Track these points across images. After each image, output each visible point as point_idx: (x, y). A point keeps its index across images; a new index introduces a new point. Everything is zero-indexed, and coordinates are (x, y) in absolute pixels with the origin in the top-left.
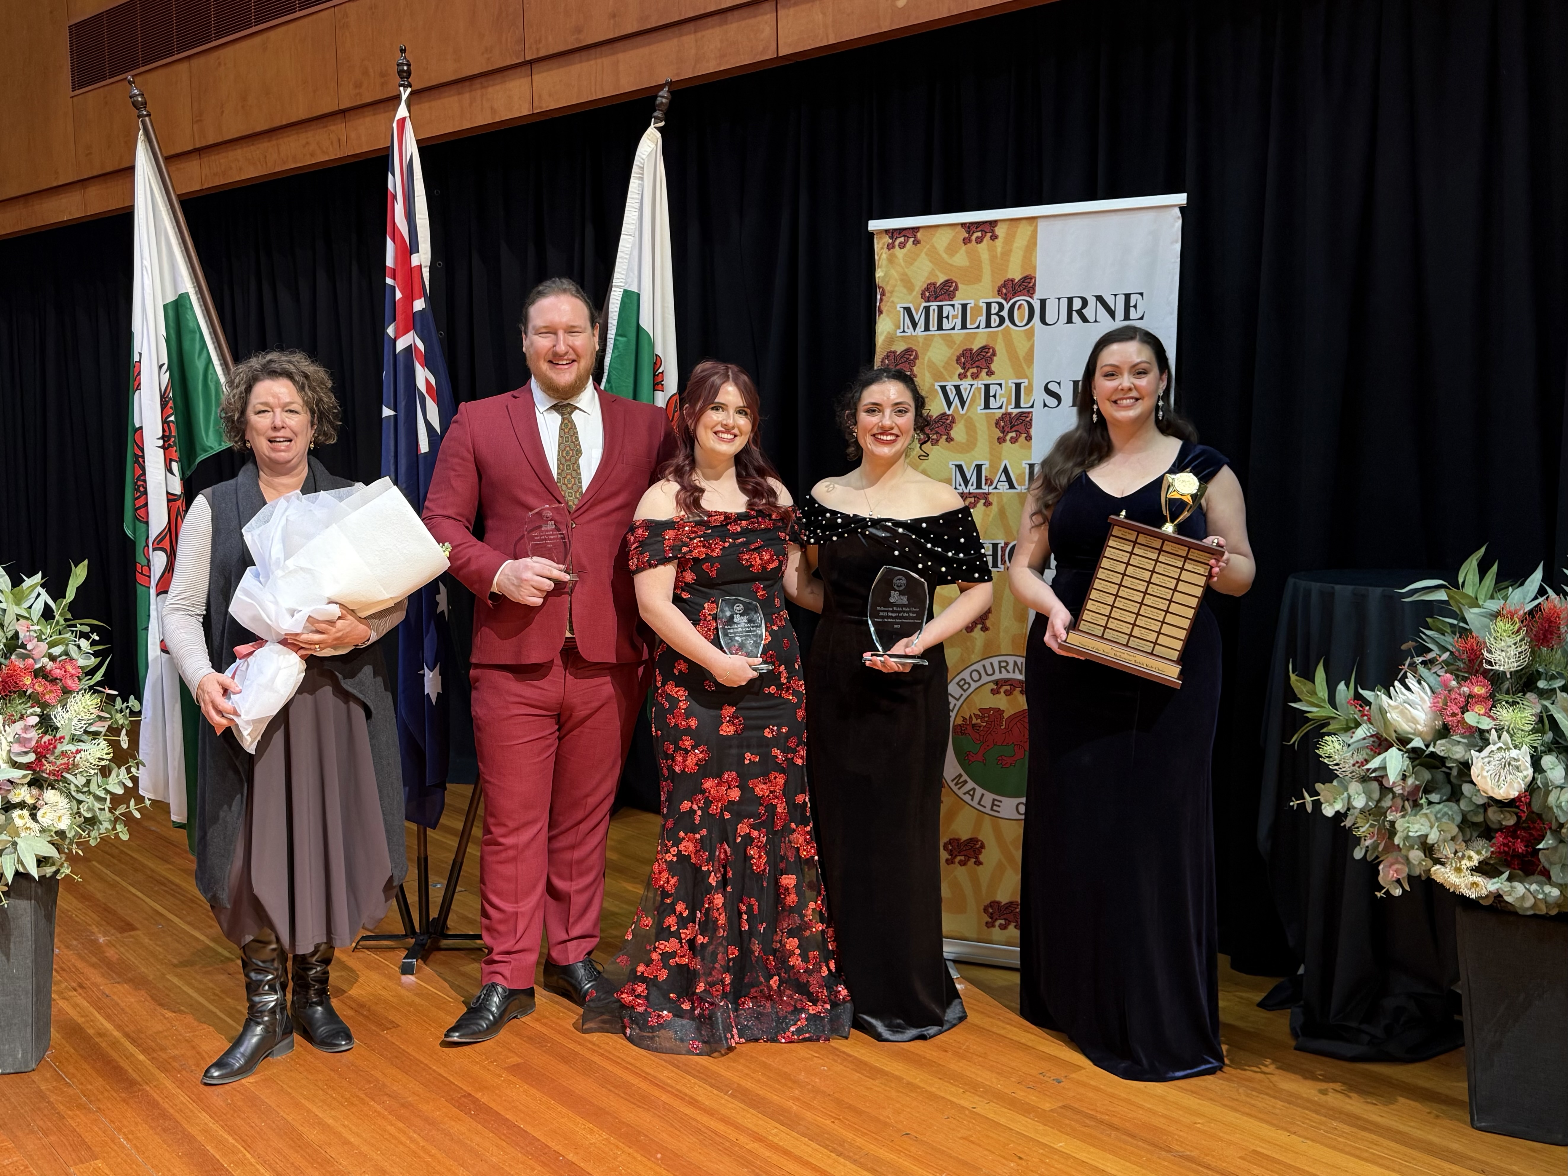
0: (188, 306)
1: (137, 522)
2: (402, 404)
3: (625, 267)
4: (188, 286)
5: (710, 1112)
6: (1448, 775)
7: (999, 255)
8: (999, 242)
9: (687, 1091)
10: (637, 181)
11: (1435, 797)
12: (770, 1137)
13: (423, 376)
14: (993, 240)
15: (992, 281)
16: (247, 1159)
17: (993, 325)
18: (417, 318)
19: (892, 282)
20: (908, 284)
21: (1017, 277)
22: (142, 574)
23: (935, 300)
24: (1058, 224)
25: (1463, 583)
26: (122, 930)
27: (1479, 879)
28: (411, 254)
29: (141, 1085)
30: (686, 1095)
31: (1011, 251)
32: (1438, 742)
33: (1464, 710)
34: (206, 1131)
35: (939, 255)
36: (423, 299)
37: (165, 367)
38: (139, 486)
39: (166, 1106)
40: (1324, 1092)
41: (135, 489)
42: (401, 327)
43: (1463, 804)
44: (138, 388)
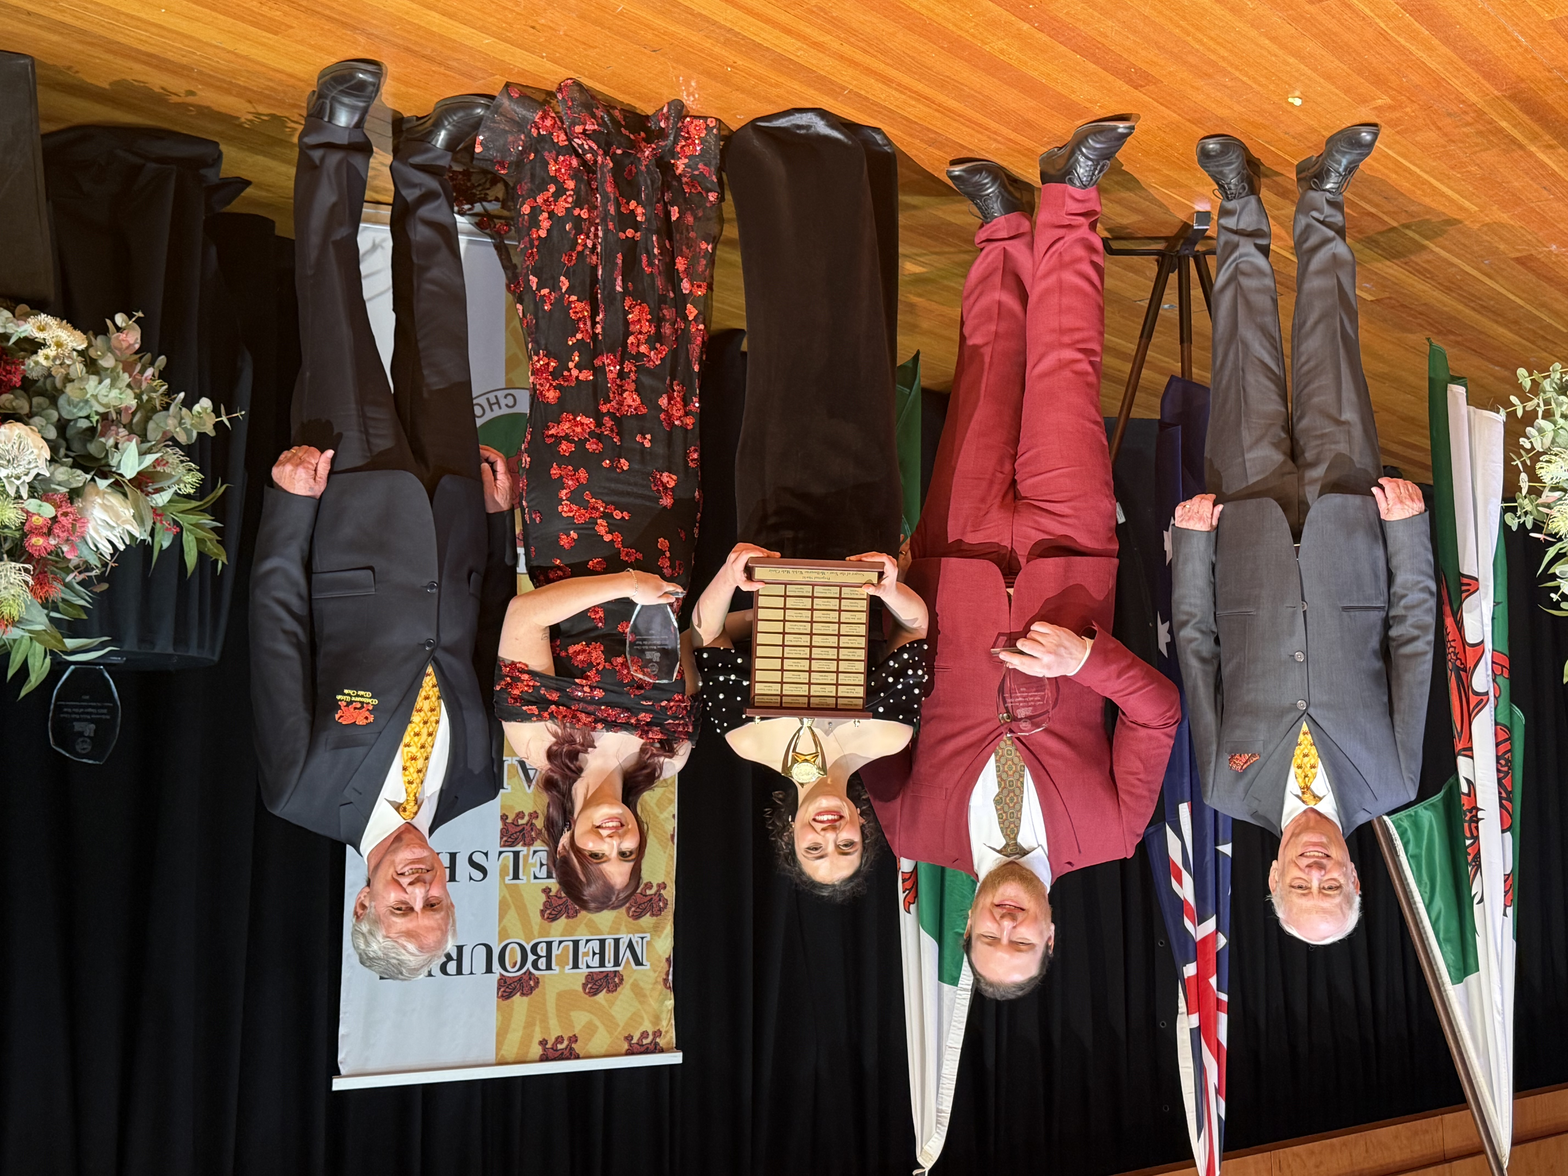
0: (1452, 969)
1: (1508, 725)
2: (1209, 857)
3: (955, 1011)
4: (1453, 992)
5: (870, 72)
6: (68, 449)
7: (538, 1022)
8: (538, 1037)
9: (894, 92)
10: (944, 1108)
11: (83, 424)
12: (805, 46)
13: (1186, 889)
14: (544, 1039)
15: (545, 994)
16: (1384, 22)
17: (544, 945)
18: (1191, 954)
19: (656, 994)
20: (639, 993)
21: (517, 997)
22: (1503, 666)
23: (608, 973)
24: (471, 1058)
25: (45, 657)
26: (1531, 257)
27: (39, 335)
28: (1199, 1027)
29: (1504, 96)
30: (896, 89)
31: (525, 1028)
32: (81, 485)
33: (54, 519)
34: (1430, 49)
35: (604, 1024)
36: (1186, 977)
37: (1476, 900)
38: (1506, 765)
39: (1475, 75)
40: (191, 93)
41: (1510, 761)
42: (1210, 945)
43: (55, 415)
44: (1507, 877)
